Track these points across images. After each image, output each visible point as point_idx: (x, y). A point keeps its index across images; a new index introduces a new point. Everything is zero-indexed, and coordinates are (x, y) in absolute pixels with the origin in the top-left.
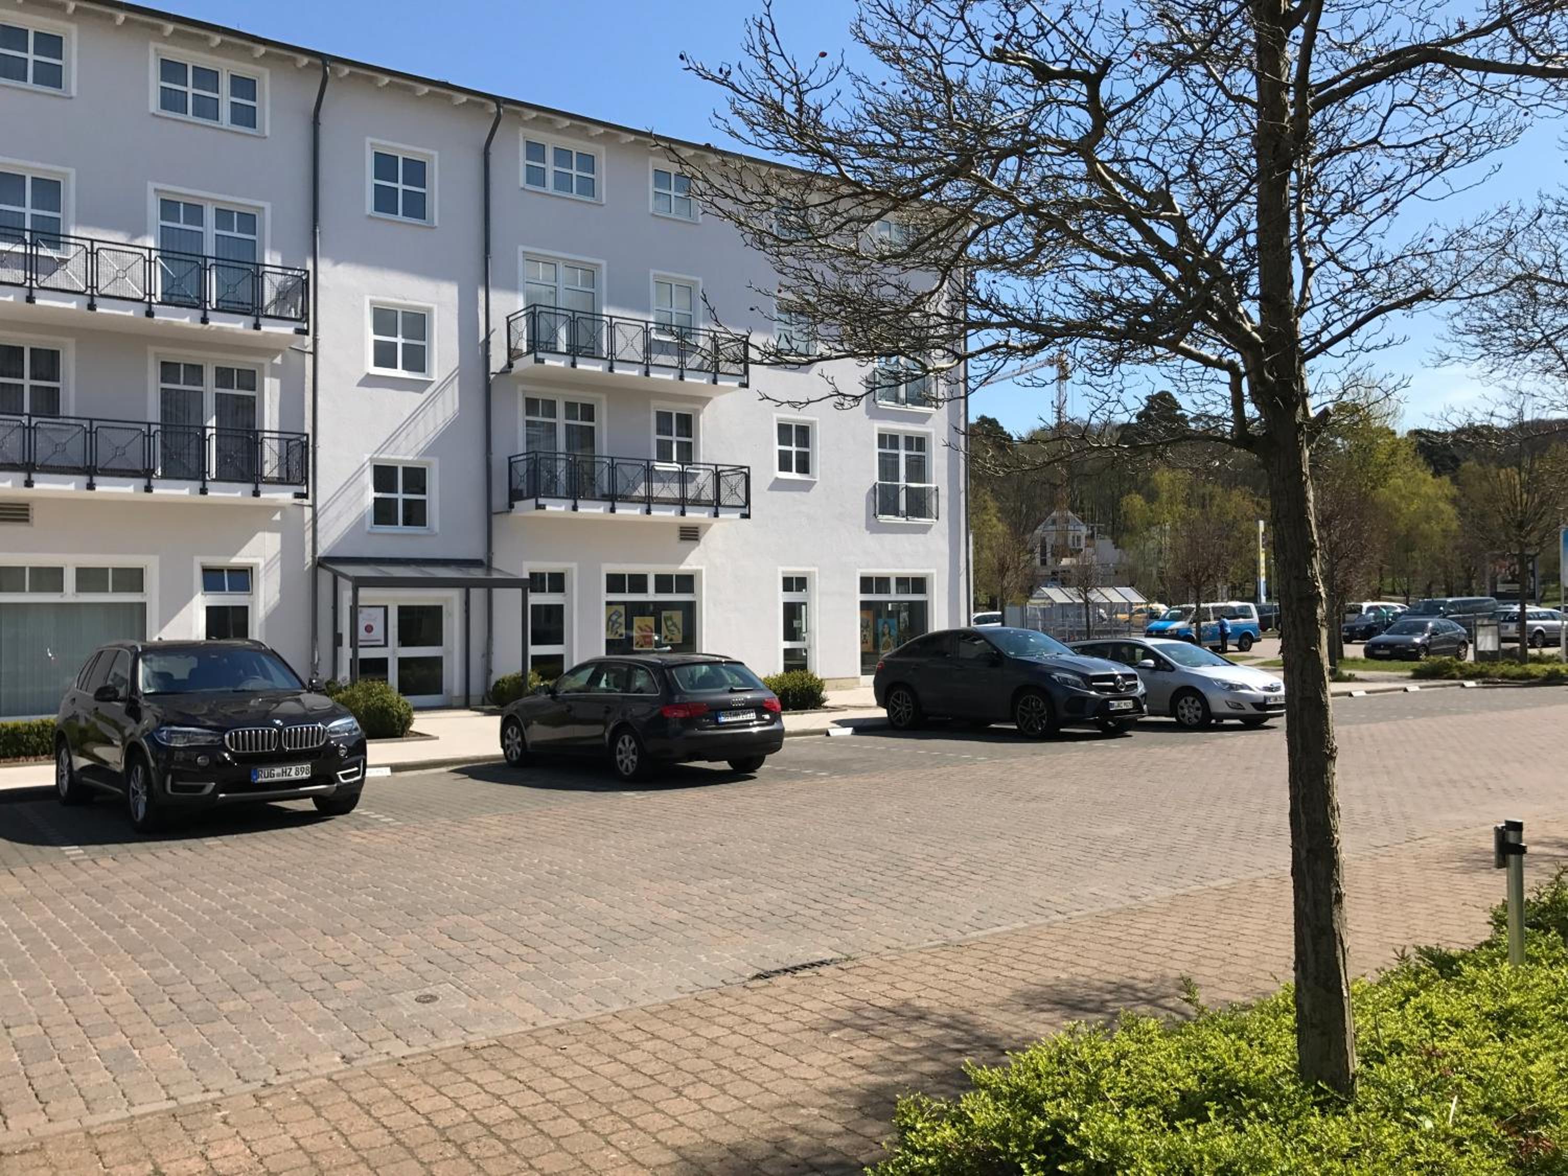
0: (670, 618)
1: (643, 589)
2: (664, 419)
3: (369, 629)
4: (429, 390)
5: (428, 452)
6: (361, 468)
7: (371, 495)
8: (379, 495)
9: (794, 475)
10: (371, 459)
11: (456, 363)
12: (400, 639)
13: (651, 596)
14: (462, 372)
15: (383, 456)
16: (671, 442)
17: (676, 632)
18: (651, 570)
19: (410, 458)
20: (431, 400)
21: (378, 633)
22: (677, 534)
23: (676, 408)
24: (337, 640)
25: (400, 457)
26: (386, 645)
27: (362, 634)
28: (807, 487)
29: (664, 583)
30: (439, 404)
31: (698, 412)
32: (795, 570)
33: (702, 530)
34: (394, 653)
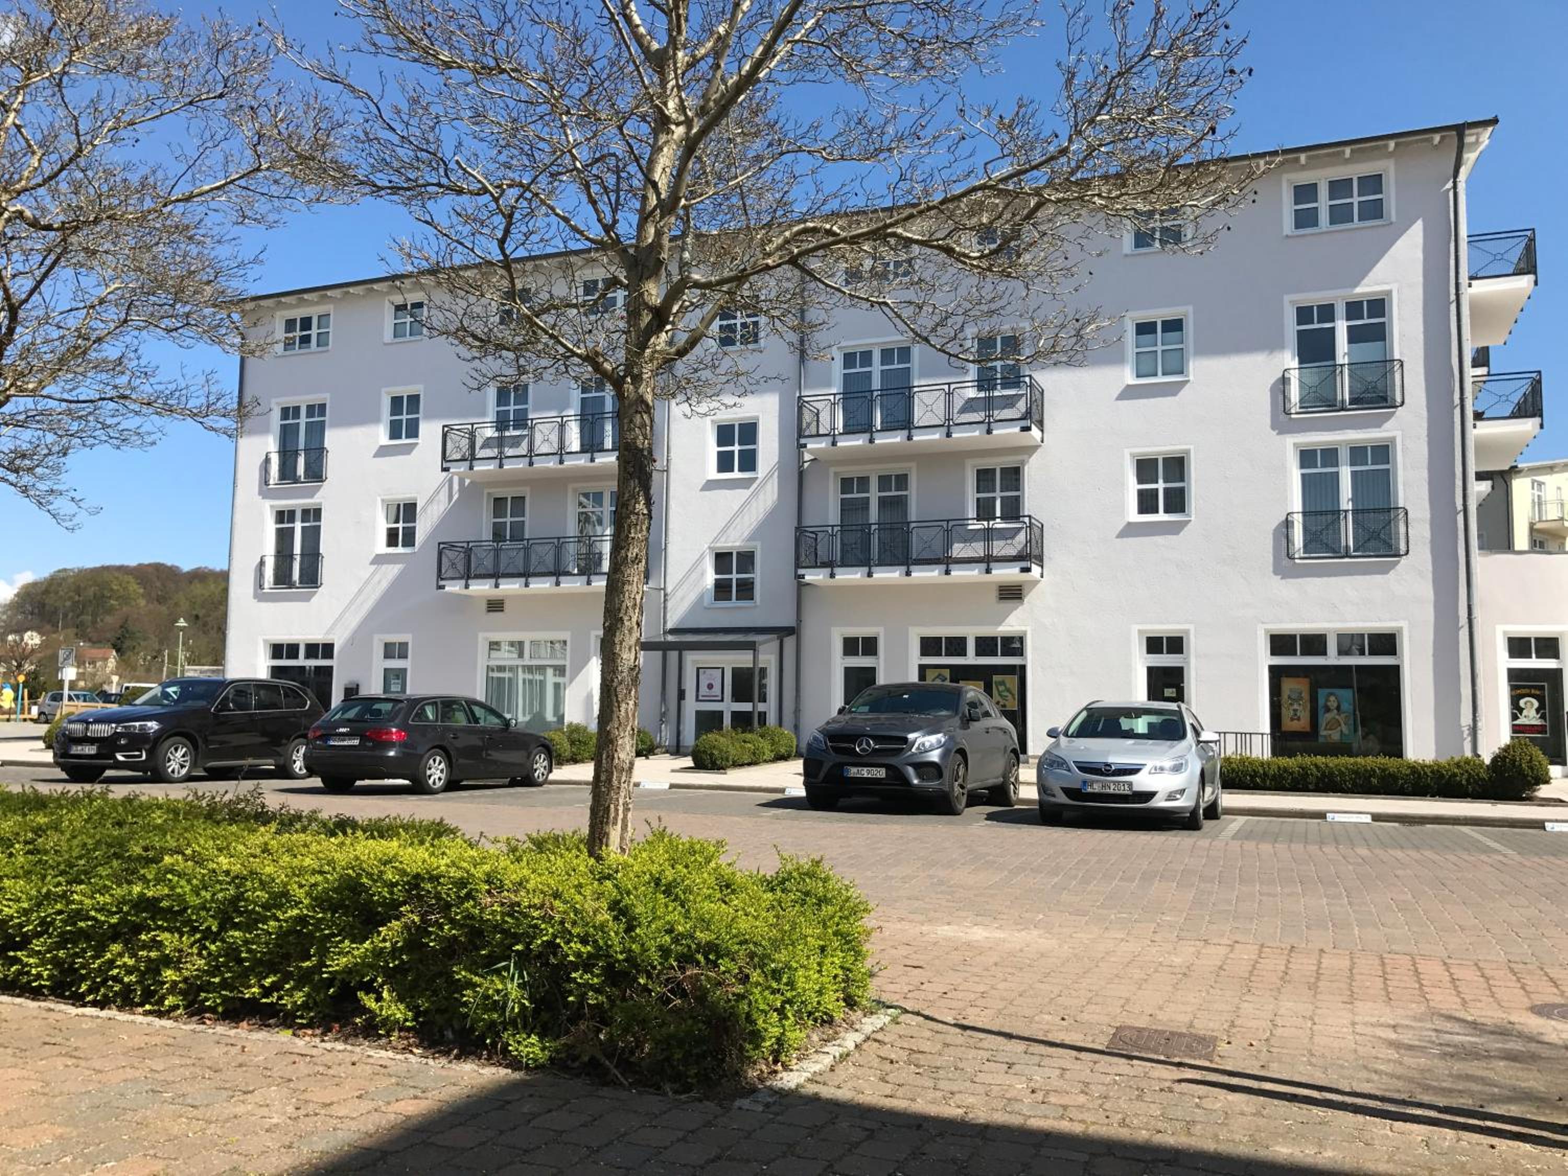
0: (1003, 683)
1: (963, 652)
2: (985, 478)
3: (710, 686)
4: (755, 485)
5: (752, 538)
6: (702, 557)
7: (710, 577)
8: (719, 577)
9: (1161, 516)
10: (710, 548)
11: (776, 459)
12: (733, 695)
13: (971, 658)
14: (781, 465)
15: (718, 545)
16: (994, 499)
17: (1010, 697)
18: (971, 632)
19: (737, 544)
20: (755, 495)
21: (717, 690)
22: (994, 594)
23: (997, 463)
24: (681, 695)
25: (730, 545)
26: (722, 700)
27: (704, 690)
28: (1175, 529)
29: (986, 645)
30: (761, 496)
31: (1023, 463)
32: (1164, 628)
33: (1025, 589)
34: (728, 707)
